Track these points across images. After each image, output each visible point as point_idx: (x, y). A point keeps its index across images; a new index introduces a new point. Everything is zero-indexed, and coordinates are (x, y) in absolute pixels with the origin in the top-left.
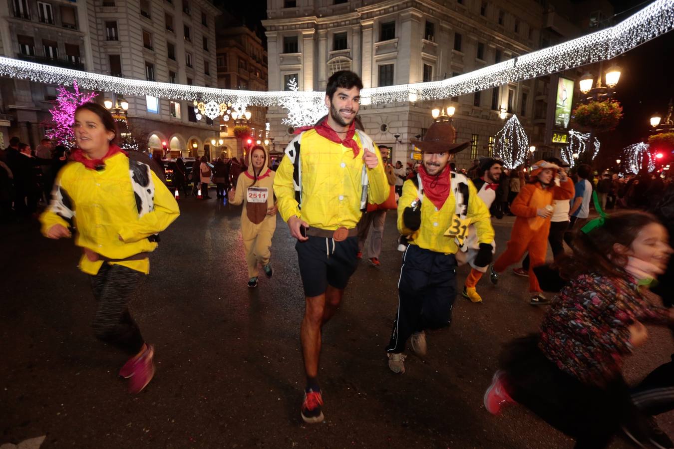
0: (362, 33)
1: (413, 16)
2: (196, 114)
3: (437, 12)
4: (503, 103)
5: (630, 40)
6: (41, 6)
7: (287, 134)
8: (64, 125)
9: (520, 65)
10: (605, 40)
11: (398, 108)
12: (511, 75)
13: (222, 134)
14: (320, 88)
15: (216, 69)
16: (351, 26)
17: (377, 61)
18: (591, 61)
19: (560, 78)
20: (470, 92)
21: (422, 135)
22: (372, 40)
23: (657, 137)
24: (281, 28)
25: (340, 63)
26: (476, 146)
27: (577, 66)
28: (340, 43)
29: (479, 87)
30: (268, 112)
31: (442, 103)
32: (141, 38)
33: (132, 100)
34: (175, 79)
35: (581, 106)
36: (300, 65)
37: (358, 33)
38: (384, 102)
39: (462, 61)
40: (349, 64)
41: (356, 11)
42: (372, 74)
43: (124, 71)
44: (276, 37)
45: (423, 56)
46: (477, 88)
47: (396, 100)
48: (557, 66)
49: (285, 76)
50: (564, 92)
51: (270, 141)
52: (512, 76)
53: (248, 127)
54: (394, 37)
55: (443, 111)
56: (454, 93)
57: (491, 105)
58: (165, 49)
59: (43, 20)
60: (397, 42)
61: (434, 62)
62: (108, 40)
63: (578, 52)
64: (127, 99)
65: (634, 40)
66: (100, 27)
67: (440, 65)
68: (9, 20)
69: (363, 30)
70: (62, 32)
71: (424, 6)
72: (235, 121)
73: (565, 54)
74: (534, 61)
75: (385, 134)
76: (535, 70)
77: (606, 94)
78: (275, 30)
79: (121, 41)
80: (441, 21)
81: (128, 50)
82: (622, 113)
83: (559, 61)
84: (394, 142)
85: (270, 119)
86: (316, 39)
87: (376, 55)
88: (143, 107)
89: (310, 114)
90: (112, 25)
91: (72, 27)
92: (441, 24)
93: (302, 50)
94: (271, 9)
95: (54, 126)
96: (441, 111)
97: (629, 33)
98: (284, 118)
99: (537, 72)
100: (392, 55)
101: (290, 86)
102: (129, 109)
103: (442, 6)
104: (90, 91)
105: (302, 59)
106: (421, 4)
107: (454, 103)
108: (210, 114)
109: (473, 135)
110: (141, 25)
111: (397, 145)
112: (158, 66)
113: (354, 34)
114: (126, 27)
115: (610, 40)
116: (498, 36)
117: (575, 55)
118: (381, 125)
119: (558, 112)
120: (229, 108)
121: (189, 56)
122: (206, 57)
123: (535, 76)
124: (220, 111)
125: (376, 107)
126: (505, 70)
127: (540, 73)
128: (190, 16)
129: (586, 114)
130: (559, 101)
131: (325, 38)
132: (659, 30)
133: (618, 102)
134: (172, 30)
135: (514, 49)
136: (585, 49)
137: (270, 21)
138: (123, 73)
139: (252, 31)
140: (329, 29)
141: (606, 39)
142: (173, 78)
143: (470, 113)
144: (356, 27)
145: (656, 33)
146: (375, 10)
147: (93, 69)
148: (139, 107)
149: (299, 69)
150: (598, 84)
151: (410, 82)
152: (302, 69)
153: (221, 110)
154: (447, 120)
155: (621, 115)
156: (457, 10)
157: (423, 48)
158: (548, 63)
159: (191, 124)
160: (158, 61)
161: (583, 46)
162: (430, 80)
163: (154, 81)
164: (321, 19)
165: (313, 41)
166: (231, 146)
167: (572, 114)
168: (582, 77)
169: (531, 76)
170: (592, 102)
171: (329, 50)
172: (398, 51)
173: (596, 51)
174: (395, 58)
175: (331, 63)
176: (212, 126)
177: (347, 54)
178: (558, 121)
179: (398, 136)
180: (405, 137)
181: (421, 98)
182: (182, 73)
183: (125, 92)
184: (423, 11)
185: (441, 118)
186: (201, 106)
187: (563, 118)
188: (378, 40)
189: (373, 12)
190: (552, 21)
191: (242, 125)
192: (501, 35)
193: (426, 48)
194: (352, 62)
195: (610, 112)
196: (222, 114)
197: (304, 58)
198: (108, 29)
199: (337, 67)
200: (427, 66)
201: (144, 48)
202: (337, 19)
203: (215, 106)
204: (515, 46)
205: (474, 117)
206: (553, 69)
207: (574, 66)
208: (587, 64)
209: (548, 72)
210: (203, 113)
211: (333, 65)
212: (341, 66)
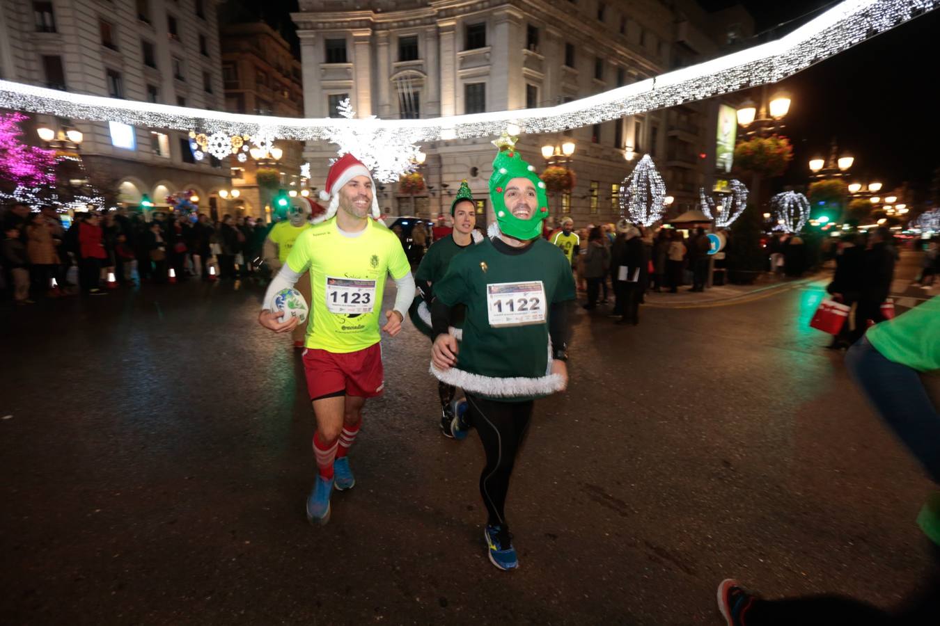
0: (439, 37)
1: (510, 16)
2: (196, 150)
3: (543, 13)
4: (629, 140)
9: (660, 87)
10: (768, 57)
12: (649, 101)
13: (236, 182)
14: (381, 115)
15: (221, 84)
16: (423, 27)
17: (462, 78)
18: (752, 84)
19: (721, 105)
20: (594, 122)
22: (454, 46)
23: (820, 185)
24: (321, 25)
25: (409, 80)
26: (597, 197)
27: (735, 91)
28: (408, 51)
30: (306, 149)
31: (557, 138)
32: (96, 31)
33: (87, 128)
34: (158, 97)
35: (743, 143)
36: (351, 81)
37: (433, 37)
38: (474, 136)
39: (576, 82)
40: (423, 81)
41: (430, 6)
42: (455, 97)
43: (70, 81)
44: (313, 39)
45: (525, 72)
46: (603, 118)
48: (709, 89)
49: (330, 96)
50: (726, 123)
51: (311, 191)
52: (651, 103)
53: (275, 171)
54: (484, 45)
55: (558, 149)
56: (573, 124)
57: (614, 142)
58: (139, 50)
60: (490, 53)
61: (540, 82)
62: (38, 31)
63: (736, 71)
64: (79, 127)
65: (807, 58)
66: (23, 9)
67: (548, 86)
69: (441, 34)
72: (257, 162)
73: (719, 74)
74: (679, 82)
75: (477, 180)
76: (680, 94)
77: (772, 128)
78: (311, 29)
79: (62, 34)
80: (547, 25)
81: (74, 49)
82: (791, 153)
83: (712, 84)
85: (309, 160)
86: (373, 44)
87: (461, 69)
88: (104, 140)
89: (371, 152)
90: (44, 7)
92: (548, 30)
93: (353, 59)
96: (555, 149)
97: (801, 49)
99: (682, 97)
100: (483, 69)
101: (340, 110)
102: (83, 141)
103: (548, 5)
104: (12, 111)
105: (353, 72)
108: (217, 152)
109: (592, 181)
110: (95, 10)
112: (128, 77)
113: (428, 39)
114: (68, 12)
115: (776, 57)
116: (621, 50)
117: (731, 76)
118: (471, 166)
119: (719, 150)
120: (245, 143)
121: (177, 62)
122: (207, 66)
123: (680, 102)
124: (233, 147)
125: (462, 142)
126: (641, 94)
127: (687, 98)
129: (749, 154)
130: (720, 136)
131: (386, 43)
132: (838, 45)
133: (786, 138)
135: (640, 68)
136: (745, 67)
137: (304, 14)
138: (70, 85)
139: (274, 28)
140: (391, 30)
141: (771, 55)
142: (153, 94)
143: (589, 151)
144: (431, 29)
145: (835, 49)
146: (458, 5)
148: (99, 138)
149: (350, 87)
150: (761, 115)
151: (510, 108)
152: (354, 86)
153: (234, 144)
154: (564, 161)
156: (567, 11)
157: (525, 62)
158: (697, 85)
159: (187, 166)
160: (128, 69)
161: (742, 64)
162: (536, 106)
163: (122, 98)
164: (379, 15)
165: (367, 46)
166: (250, 198)
167: (734, 154)
168: (742, 104)
169: (675, 102)
170: (755, 139)
171: (393, 60)
172: (490, 65)
173: (758, 71)
174: (487, 74)
175: (395, 80)
176: (219, 170)
177: (418, 67)
178: (720, 162)
181: (529, 131)
182: (168, 88)
183: (73, 114)
184: (525, 11)
185: (556, 158)
186: (202, 139)
187: (724, 159)
188: (462, 49)
189: (455, 7)
190: (685, 33)
191: (268, 168)
192: (624, 49)
193: (529, 62)
194: (427, 78)
195: (778, 151)
196: (235, 151)
197: (356, 71)
198: (37, 14)
199: (404, 85)
200: (532, 87)
201: (104, 47)
202: (403, 17)
203: (223, 139)
204: (641, 64)
205: (593, 157)
206: (703, 94)
207: (731, 90)
208: (747, 88)
209: (697, 98)
210: (205, 149)
211: (398, 82)
212: (410, 84)
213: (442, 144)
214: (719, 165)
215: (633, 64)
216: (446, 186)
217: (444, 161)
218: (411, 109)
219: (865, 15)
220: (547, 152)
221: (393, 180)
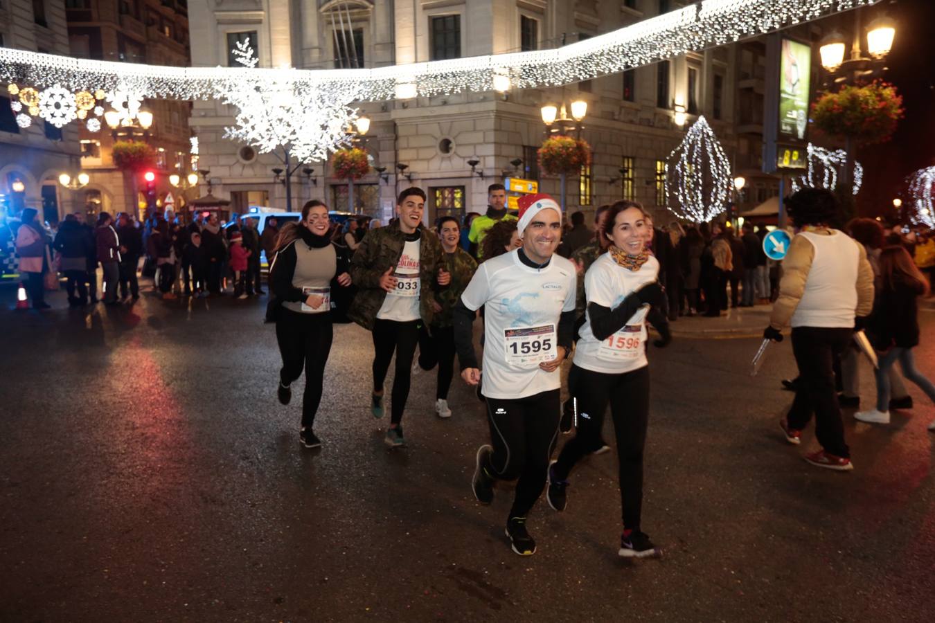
2: (17, 113)
4: (679, 95)
7: (238, 161)
9: (707, 17)
12: (691, 37)
13: (87, 162)
14: (306, 61)
15: (63, 15)
17: (425, 8)
18: (839, 8)
19: (784, 41)
20: (615, 70)
21: (524, 159)
25: (348, 12)
26: (632, 180)
27: (814, 19)
30: (193, 112)
31: (562, 94)
35: (825, 95)
36: (262, 13)
38: (443, 93)
39: (596, 12)
40: (368, 12)
42: (416, 35)
46: (627, 63)
47: (468, 88)
48: (776, 18)
49: (227, 35)
50: (793, 68)
51: (201, 176)
52: (693, 40)
53: (145, 146)
55: (563, 110)
56: (583, 74)
57: (656, 98)
61: (541, 13)
67: (553, 17)
72: (115, 132)
74: (733, 8)
75: (449, 158)
76: (736, 27)
77: (869, 72)
82: (901, 107)
83: (780, 10)
84: (468, 174)
85: (198, 129)
89: (287, 117)
96: (559, 110)
98: (229, 127)
99: (739, 31)
101: (238, 56)
107: (585, 94)
108: (53, 115)
109: (624, 157)
111: (474, 180)
118: (441, 137)
119: (784, 106)
120: (99, 103)
123: (736, 39)
124: (79, 109)
125: (427, 102)
126: (680, 27)
127: (745, 32)
129: (835, 112)
130: (785, 86)
133: (892, 86)
143: (617, 113)
149: (259, 22)
150: (854, 53)
151: (495, 50)
152: (265, 20)
153: (80, 104)
154: (573, 128)
155: (900, 111)
158: (759, 13)
159: (6, 136)
162: (535, 48)
166: (110, 187)
167: (810, 111)
168: (825, 39)
169: (729, 38)
170: (846, 88)
175: (327, 10)
176: (58, 143)
178: (786, 124)
179: (476, 163)
180: (489, 164)
181: (520, 84)
185: (560, 124)
186: (29, 96)
187: (793, 119)
191: (131, 140)
194: (374, 9)
195: (880, 106)
196: (82, 115)
199: (341, 19)
200: (528, 19)
203: (63, 96)
205: (624, 122)
206: (769, 24)
207: (808, 19)
208: (831, 14)
209: (760, 31)
210: (34, 111)
211: (332, 13)
212: (349, 17)
213: (396, 105)
214: (787, 128)
216: (403, 167)
217: (401, 131)
218: (351, 55)
220: (549, 114)
221: (319, 158)
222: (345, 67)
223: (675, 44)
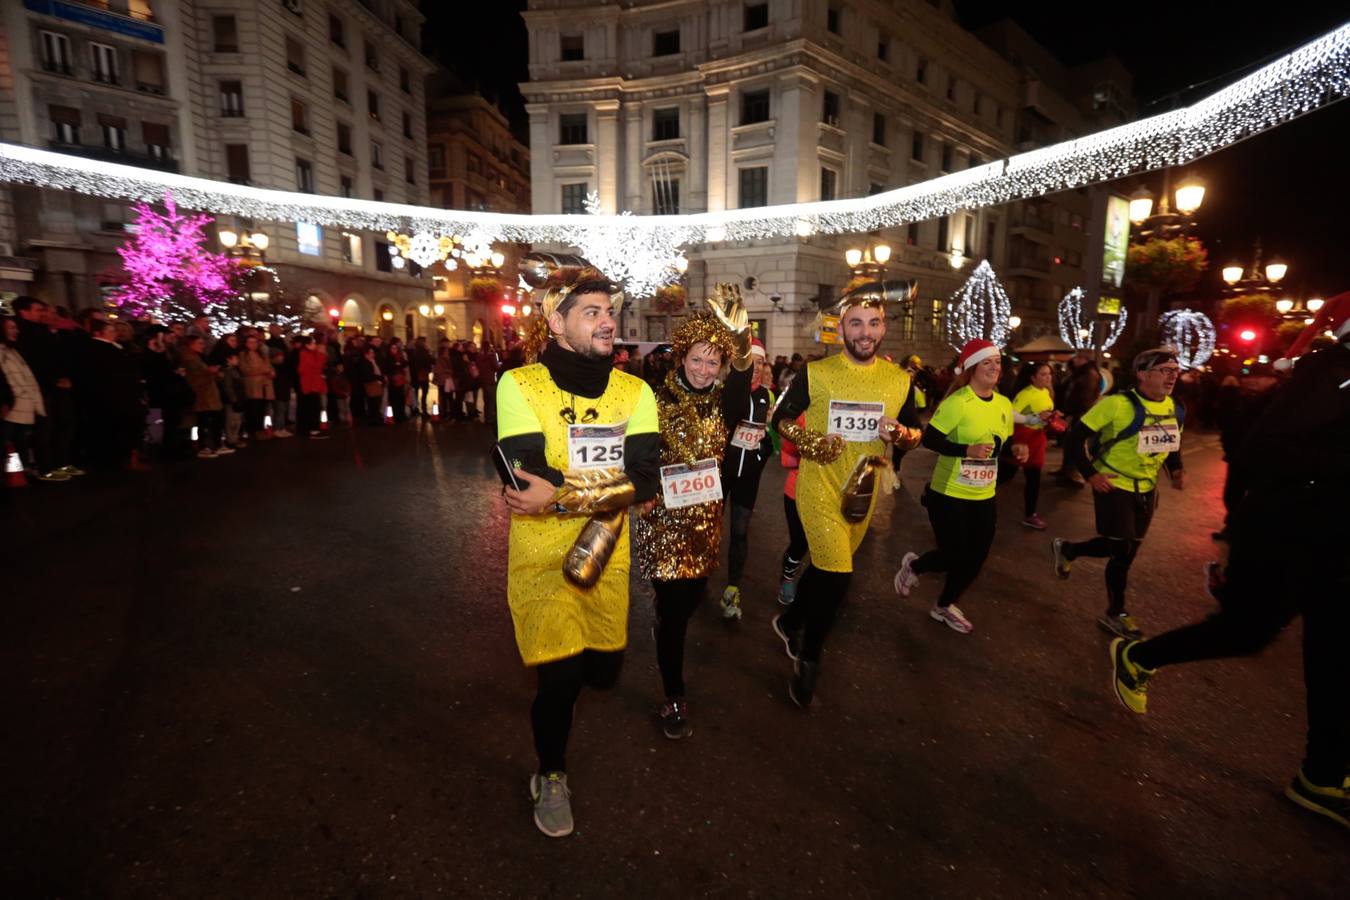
0: (706, 109)
1: (802, 80)
2: (394, 256)
3: (845, 75)
4: (957, 240)
5: (1222, 132)
6: (96, 49)
8: (146, 279)
9: (1014, 172)
10: (1172, 130)
11: (777, 248)
12: (998, 190)
13: (439, 295)
15: (426, 173)
16: (685, 96)
17: (736, 161)
18: (1148, 167)
19: (1110, 197)
20: (919, 218)
21: (820, 296)
22: (727, 123)
23: (1237, 303)
24: (555, 97)
25: (667, 165)
26: (912, 317)
27: (1122, 176)
28: (666, 127)
29: (937, 211)
31: (867, 239)
32: (287, 113)
33: (271, 230)
34: (351, 191)
36: (592, 167)
37: (699, 109)
38: (756, 236)
39: (888, 164)
40: (684, 165)
41: (697, 69)
42: (726, 185)
43: (255, 174)
44: (546, 115)
45: (820, 153)
46: (932, 212)
47: (779, 232)
48: (1085, 174)
49: (564, 187)
50: (1116, 223)
52: (1000, 193)
53: (497, 283)
54: (766, 118)
55: (867, 254)
56: (889, 221)
57: (936, 242)
58: (333, 134)
59: (98, 76)
60: (773, 128)
61: (839, 165)
62: (224, 116)
63: (1123, 150)
64: (264, 229)
65: (1230, 132)
66: (208, 91)
67: (850, 170)
68: (35, 76)
69: (710, 105)
70: (135, 101)
71: (821, 63)
72: (472, 271)
73: (1098, 154)
74: (1040, 165)
75: (753, 295)
76: (1043, 181)
77: (1177, 226)
78: (545, 102)
79: (249, 118)
80: (850, 90)
81: (262, 135)
82: (1205, 260)
83: (1089, 167)
84: (770, 309)
86: (621, 120)
87: (735, 150)
88: (291, 244)
89: (620, 258)
90: (232, 87)
91: (156, 92)
92: (851, 97)
93: (595, 138)
94: (537, 63)
95: (127, 279)
96: (863, 254)
97: (1220, 120)
99: (1046, 186)
100: (764, 150)
101: (586, 205)
102: (269, 247)
103: (852, 65)
104: (194, 211)
105: (594, 155)
106: (816, 60)
107: (888, 239)
108: (420, 258)
110: (286, 88)
111: (775, 314)
112: (320, 167)
113: (692, 112)
114: (258, 92)
115: (1183, 130)
116: (948, 121)
117: (1117, 156)
118: (746, 276)
119: (1107, 257)
120: (456, 246)
121: (376, 148)
122: (410, 151)
123: (1042, 192)
124: (440, 251)
125: (735, 245)
126: (986, 181)
127: (1052, 186)
128: (378, 73)
129: (1143, 262)
130: (1109, 239)
131: (637, 118)
132: (1277, 115)
133: (1198, 240)
134: (346, 99)
135: (973, 144)
136: (1136, 145)
137: (535, 84)
138: (254, 177)
139: (491, 102)
140: (645, 102)
141: (1176, 128)
142: (347, 188)
144: (696, 99)
145: (1273, 121)
146: (732, 68)
147: (196, 171)
148: (284, 243)
149: (590, 175)
150: (1162, 209)
151: (799, 200)
152: (595, 173)
153: (441, 249)
154: (876, 271)
155: (1204, 264)
156: (877, 72)
157: (821, 139)
158: (1067, 169)
159: (382, 275)
160: (320, 157)
161: (1133, 140)
162: (833, 198)
163: (312, 192)
164: (630, 83)
165: (614, 123)
166: (455, 317)
167: (1126, 261)
168: (1133, 195)
169: (1035, 191)
170: (1153, 241)
171: (645, 139)
172: (774, 144)
173: (1157, 150)
174: (770, 156)
175: (649, 164)
176: (420, 281)
177: (678, 148)
178: (1107, 274)
179: (778, 299)
180: (789, 300)
181: (828, 230)
182: (364, 180)
183: (261, 214)
184: (820, 72)
185: (865, 267)
186: (403, 242)
187: (1113, 269)
188: (737, 122)
189: (729, 71)
190: (1034, 96)
191: (485, 278)
192: (952, 119)
193: (826, 139)
194: (689, 163)
195: (1186, 258)
196: (443, 256)
197: (598, 152)
198: (224, 96)
199: (661, 171)
200: (828, 171)
201: (293, 131)
202: (661, 84)
203: (428, 241)
204: (975, 138)
205: (909, 264)
206: (1077, 179)
207: (1116, 176)
208: (1141, 172)
209: (1067, 186)
210: (405, 254)
211: (653, 167)
212: (668, 170)
213: (708, 247)
214: (1107, 277)
215: (965, 139)
217: (710, 269)
218: (668, 204)
219: (1319, 74)
220: (853, 257)
221: (650, 294)
222: (663, 213)
223: (981, 196)
